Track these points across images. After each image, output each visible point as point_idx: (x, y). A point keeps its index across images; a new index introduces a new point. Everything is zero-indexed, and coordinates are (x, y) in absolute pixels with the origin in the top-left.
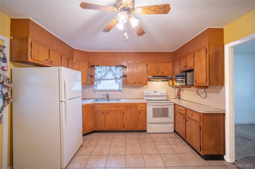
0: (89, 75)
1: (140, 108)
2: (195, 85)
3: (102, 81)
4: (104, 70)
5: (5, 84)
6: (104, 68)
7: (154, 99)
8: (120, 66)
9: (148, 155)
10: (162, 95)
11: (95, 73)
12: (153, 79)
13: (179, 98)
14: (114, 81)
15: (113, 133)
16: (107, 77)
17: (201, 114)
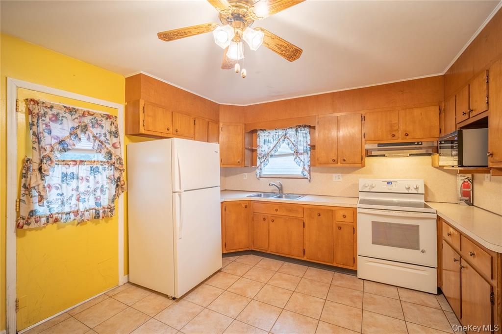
0: (246, 148)
1: (339, 217)
2: (490, 165)
3: (270, 159)
4: (274, 138)
5: (116, 165)
6: (273, 133)
7: (395, 200)
8: (305, 126)
9: (331, 325)
10: (410, 192)
11: (258, 144)
12: (379, 150)
13: (470, 203)
14: (293, 158)
15: (284, 262)
16: (280, 151)
17: (495, 256)
